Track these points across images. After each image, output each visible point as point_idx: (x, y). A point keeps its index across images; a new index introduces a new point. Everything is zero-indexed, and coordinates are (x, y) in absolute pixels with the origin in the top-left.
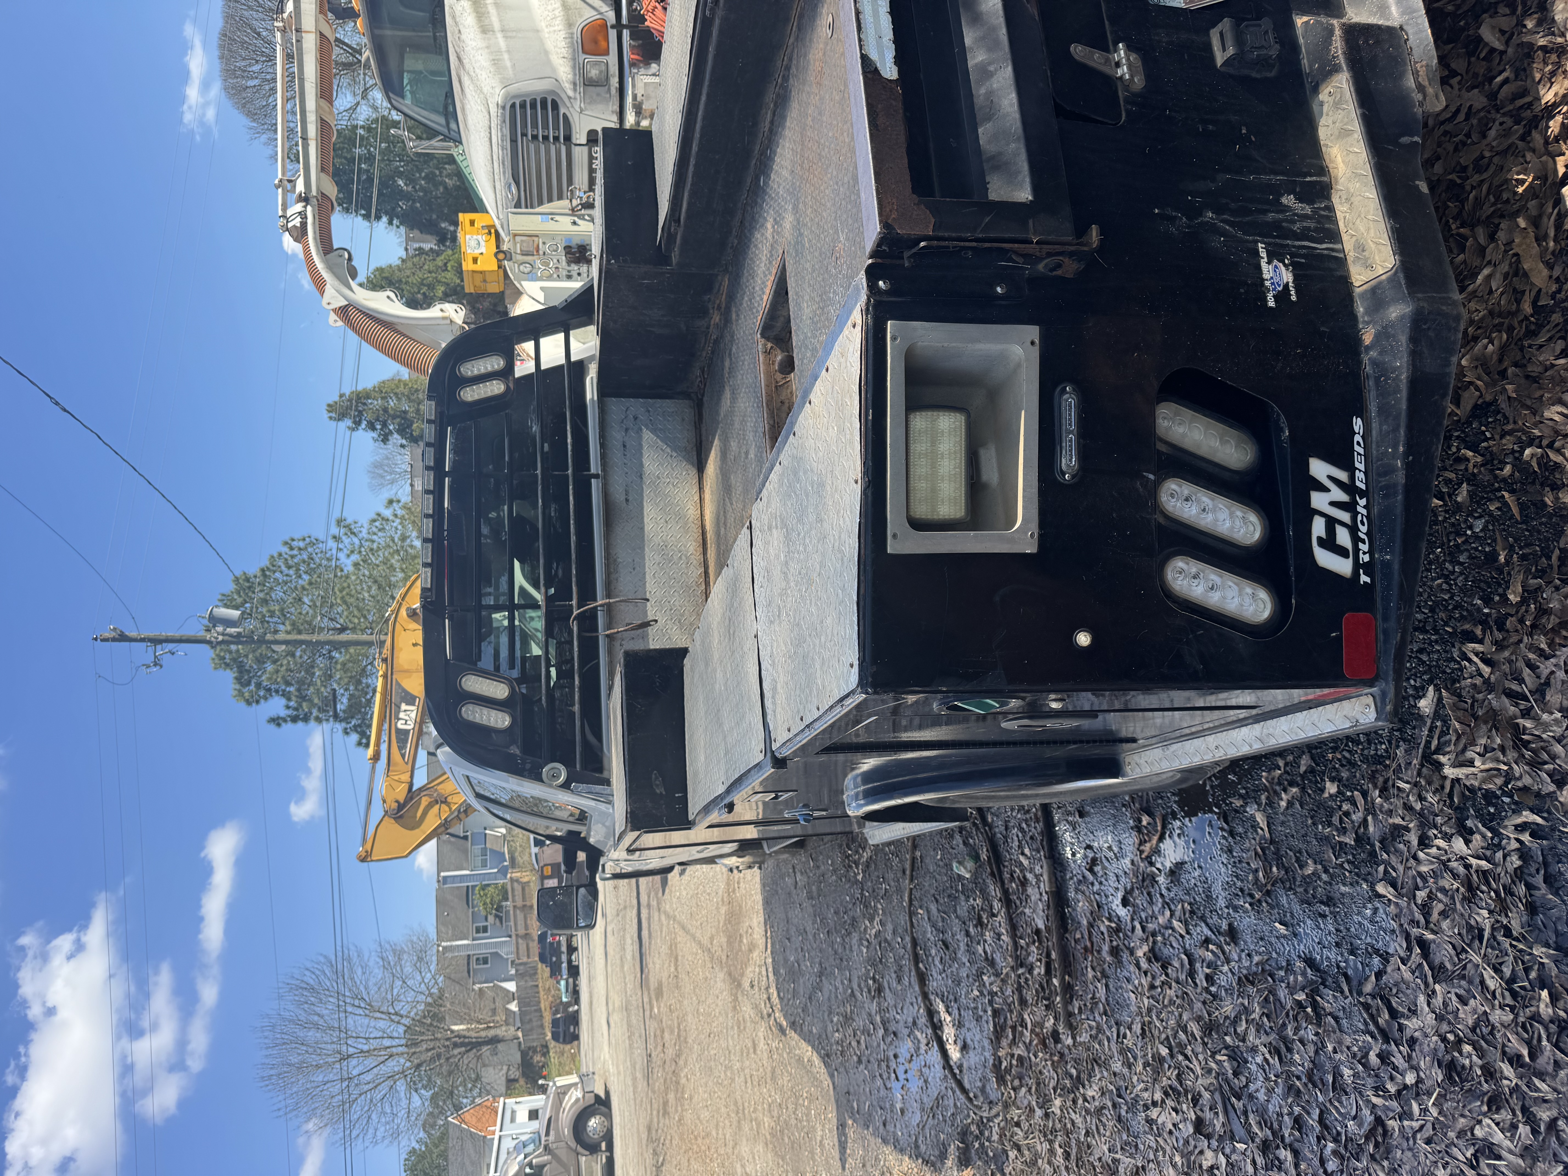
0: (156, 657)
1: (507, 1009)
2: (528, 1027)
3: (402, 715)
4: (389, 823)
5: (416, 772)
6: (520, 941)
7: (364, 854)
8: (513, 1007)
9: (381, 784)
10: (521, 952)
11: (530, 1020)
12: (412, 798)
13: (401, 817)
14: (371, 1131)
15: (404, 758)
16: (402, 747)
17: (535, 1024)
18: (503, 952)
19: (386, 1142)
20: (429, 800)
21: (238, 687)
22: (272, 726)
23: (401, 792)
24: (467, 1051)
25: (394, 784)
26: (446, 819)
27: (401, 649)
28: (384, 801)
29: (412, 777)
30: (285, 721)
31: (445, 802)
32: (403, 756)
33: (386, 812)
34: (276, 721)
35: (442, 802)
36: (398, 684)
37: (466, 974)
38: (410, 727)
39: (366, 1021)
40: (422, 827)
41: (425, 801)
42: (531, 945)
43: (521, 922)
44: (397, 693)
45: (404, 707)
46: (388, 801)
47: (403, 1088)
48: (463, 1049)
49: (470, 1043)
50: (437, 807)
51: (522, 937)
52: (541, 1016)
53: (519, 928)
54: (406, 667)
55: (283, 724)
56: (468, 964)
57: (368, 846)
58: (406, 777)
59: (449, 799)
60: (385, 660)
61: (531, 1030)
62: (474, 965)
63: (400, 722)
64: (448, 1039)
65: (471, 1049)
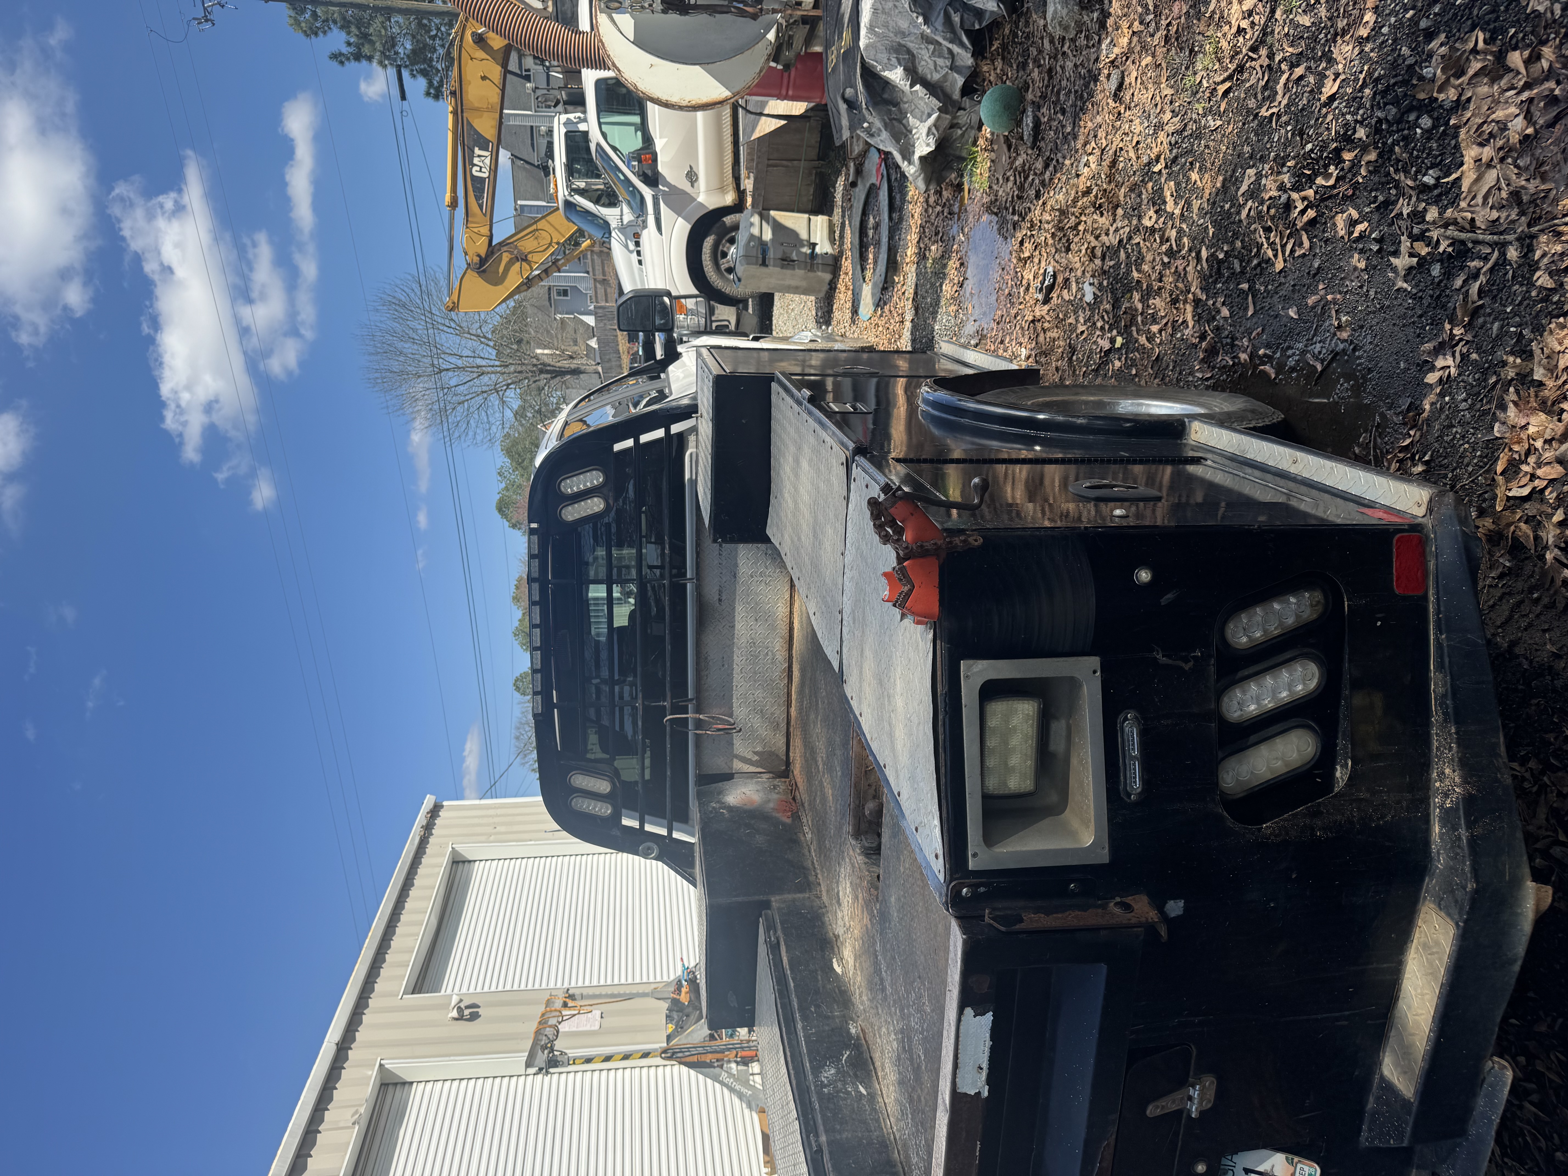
0: (205, 9)
1: (587, 345)
2: (607, 365)
3: (476, 161)
4: (471, 276)
5: (494, 225)
6: (598, 285)
7: (451, 305)
8: (593, 343)
9: (461, 235)
10: (599, 296)
11: (610, 360)
12: (492, 253)
13: (484, 271)
14: (471, 434)
15: (481, 210)
16: (479, 198)
17: (614, 363)
18: (582, 287)
19: (485, 446)
20: (510, 256)
21: (293, 14)
22: (335, 64)
23: (481, 245)
24: (552, 378)
25: (474, 236)
26: (527, 278)
27: (470, 83)
28: (466, 254)
29: (491, 230)
30: (348, 59)
31: (525, 259)
32: (481, 207)
33: (469, 265)
34: (337, 57)
35: (523, 260)
36: (469, 123)
37: (548, 304)
38: (486, 175)
39: (457, 339)
40: (506, 283)
41: (506, 257)
42: (609, 290)
43: (598, 268)
44: (469, 134)
45: (477, 151)
46: (470, 253)
47: (497, 402)
48: (549, 376)
49: (555, 371)
50: (518, 265)
51: (600, 282)
52: (620, 357)
53: (597, 273)
54: (476, 105)
55: (346, 63)
56: (549, 294)
57: (455, 297)
58: (485, 230)
59: (530, 257)
60: (453, 93)
61: (611, 368)
62: (554, 294)
63: (475, 168)
64: (535, 365)
65: (555, 377)
